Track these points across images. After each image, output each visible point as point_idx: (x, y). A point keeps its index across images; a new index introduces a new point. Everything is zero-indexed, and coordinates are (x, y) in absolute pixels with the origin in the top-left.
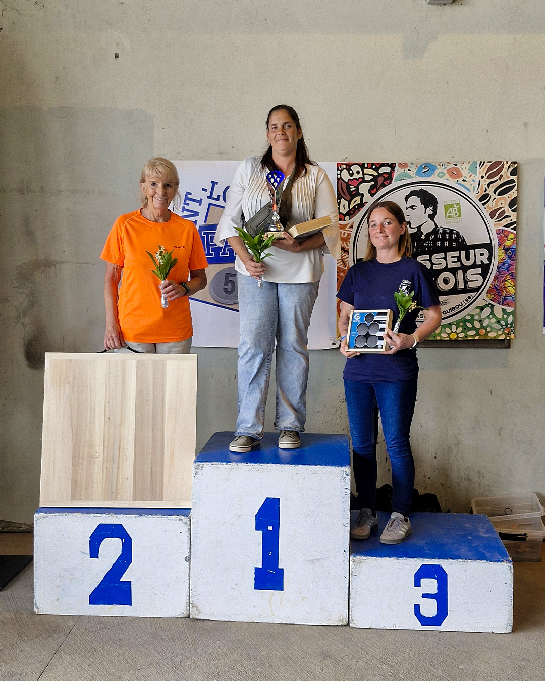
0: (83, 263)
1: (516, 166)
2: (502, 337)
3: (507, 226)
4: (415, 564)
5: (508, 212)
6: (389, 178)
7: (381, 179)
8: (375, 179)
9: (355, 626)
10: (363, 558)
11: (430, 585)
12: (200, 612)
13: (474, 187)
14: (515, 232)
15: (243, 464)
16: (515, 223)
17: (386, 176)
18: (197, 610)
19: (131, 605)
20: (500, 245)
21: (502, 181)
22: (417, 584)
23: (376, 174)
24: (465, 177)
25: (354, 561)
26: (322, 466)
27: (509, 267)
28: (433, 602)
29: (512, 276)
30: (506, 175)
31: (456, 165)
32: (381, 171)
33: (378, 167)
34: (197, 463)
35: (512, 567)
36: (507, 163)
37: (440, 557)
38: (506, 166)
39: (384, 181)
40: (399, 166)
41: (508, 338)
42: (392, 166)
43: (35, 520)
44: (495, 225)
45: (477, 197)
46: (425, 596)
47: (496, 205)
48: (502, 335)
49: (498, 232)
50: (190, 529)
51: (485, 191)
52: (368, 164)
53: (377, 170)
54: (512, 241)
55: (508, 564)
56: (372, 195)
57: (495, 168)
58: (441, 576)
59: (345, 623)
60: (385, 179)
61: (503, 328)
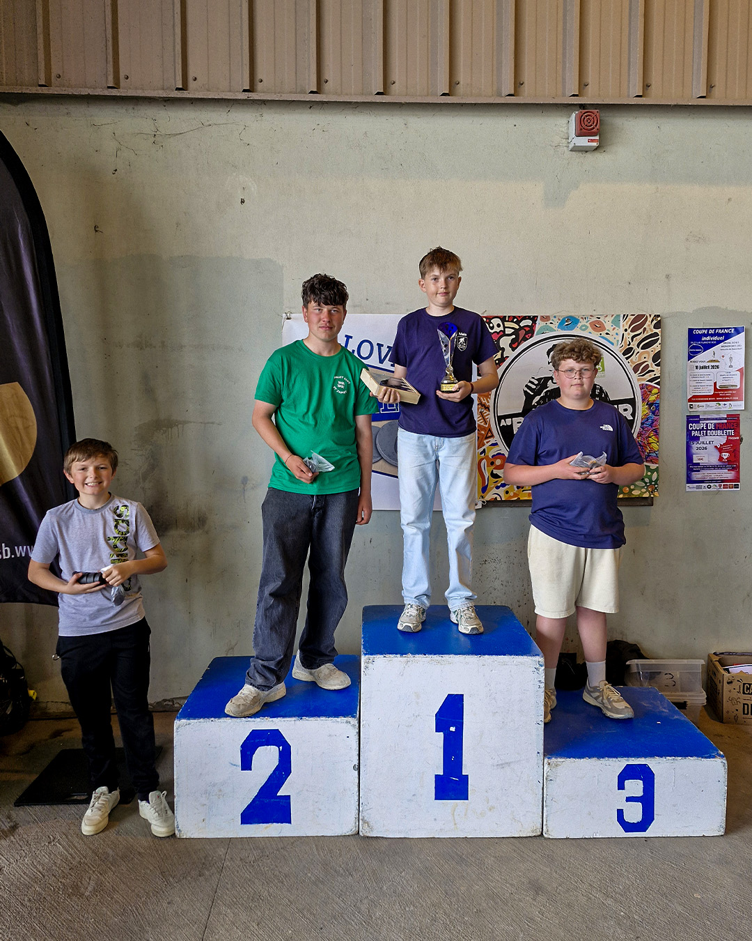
0: (208, 423)
1: (659, 319)
2: (646, 495)
3: (651, 381)
4: (620, 764)
5: (652, 366)
6: (530, 331)
7: (522, 333)
8: (516, 332)
9: (551, 837)
10: (559, 760)
11: (635, 787)
12: (372, 830)
13: (618, 341)
14: (659, 387)
15: (420, 655)
16: (658, 377)
17: (527, 329)
18: (369, 826)
19: (290, 823)
20: (643, 400)
21: (646, 335)
22: (621, 786)
23: (517, 327)
24: (608, 330)
25: (549, 764)
26: (512, 656)
27: (653, 423)
28: (638, 806)
29: (656, 432)
30: (649, 327)
31: (599, 318)
32: (522, 324)
33: (520, 319)
34: (367, 656)
35: (726, 762)
36: (650, 316)
37: (645, 756)
38: (650, 319)
39: (525, 335)
40: (541, 319)
41: (652, 496)
42: (534, 319)
43: (175, 728)
44: (638, 380)
45: (621, 351)
46: (629, 799)
47: (640, 359)
48: (645, 492)
49: (642, 387)
50: (359, 733)
51: (629, 345)
52: (509, 317)
53: (518, 323)
54: (656, 396)
55: (722, 760)
56: (513, 349)
57: (638, 322)
58: (646, 776)
59: (539, 833)
60: (527, 333)
61: (646, 485)
